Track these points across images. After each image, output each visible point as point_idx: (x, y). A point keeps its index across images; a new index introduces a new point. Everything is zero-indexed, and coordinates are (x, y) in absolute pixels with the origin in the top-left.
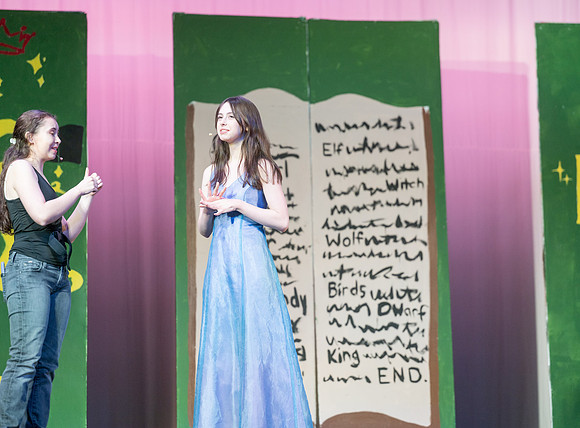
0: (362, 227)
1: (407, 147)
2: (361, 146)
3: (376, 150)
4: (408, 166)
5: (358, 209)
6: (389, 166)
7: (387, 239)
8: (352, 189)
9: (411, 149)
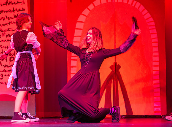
0: (5, 31)
2: (6, 3)
3: (11, 4)
4: (21, 9)
5: (4, 25)
6: (15, 9)
8: (2, 18)
9: (22, 3)
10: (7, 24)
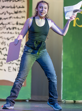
0: (6, 24)
2: (7, 0)
4: (21, 6)
5: (5, 19)
6: (15, 6)
7: (13, 28)
9: (22, 1)
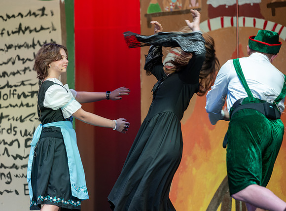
0: (16, 86)
1: (48, 28)
2: (17, 30)
3: (28, 31)
5: (14, 74)
6: (36, 42)
7: (33, 94)
8: (10, 60)
9: (51, 29)
10: (21, 72)
